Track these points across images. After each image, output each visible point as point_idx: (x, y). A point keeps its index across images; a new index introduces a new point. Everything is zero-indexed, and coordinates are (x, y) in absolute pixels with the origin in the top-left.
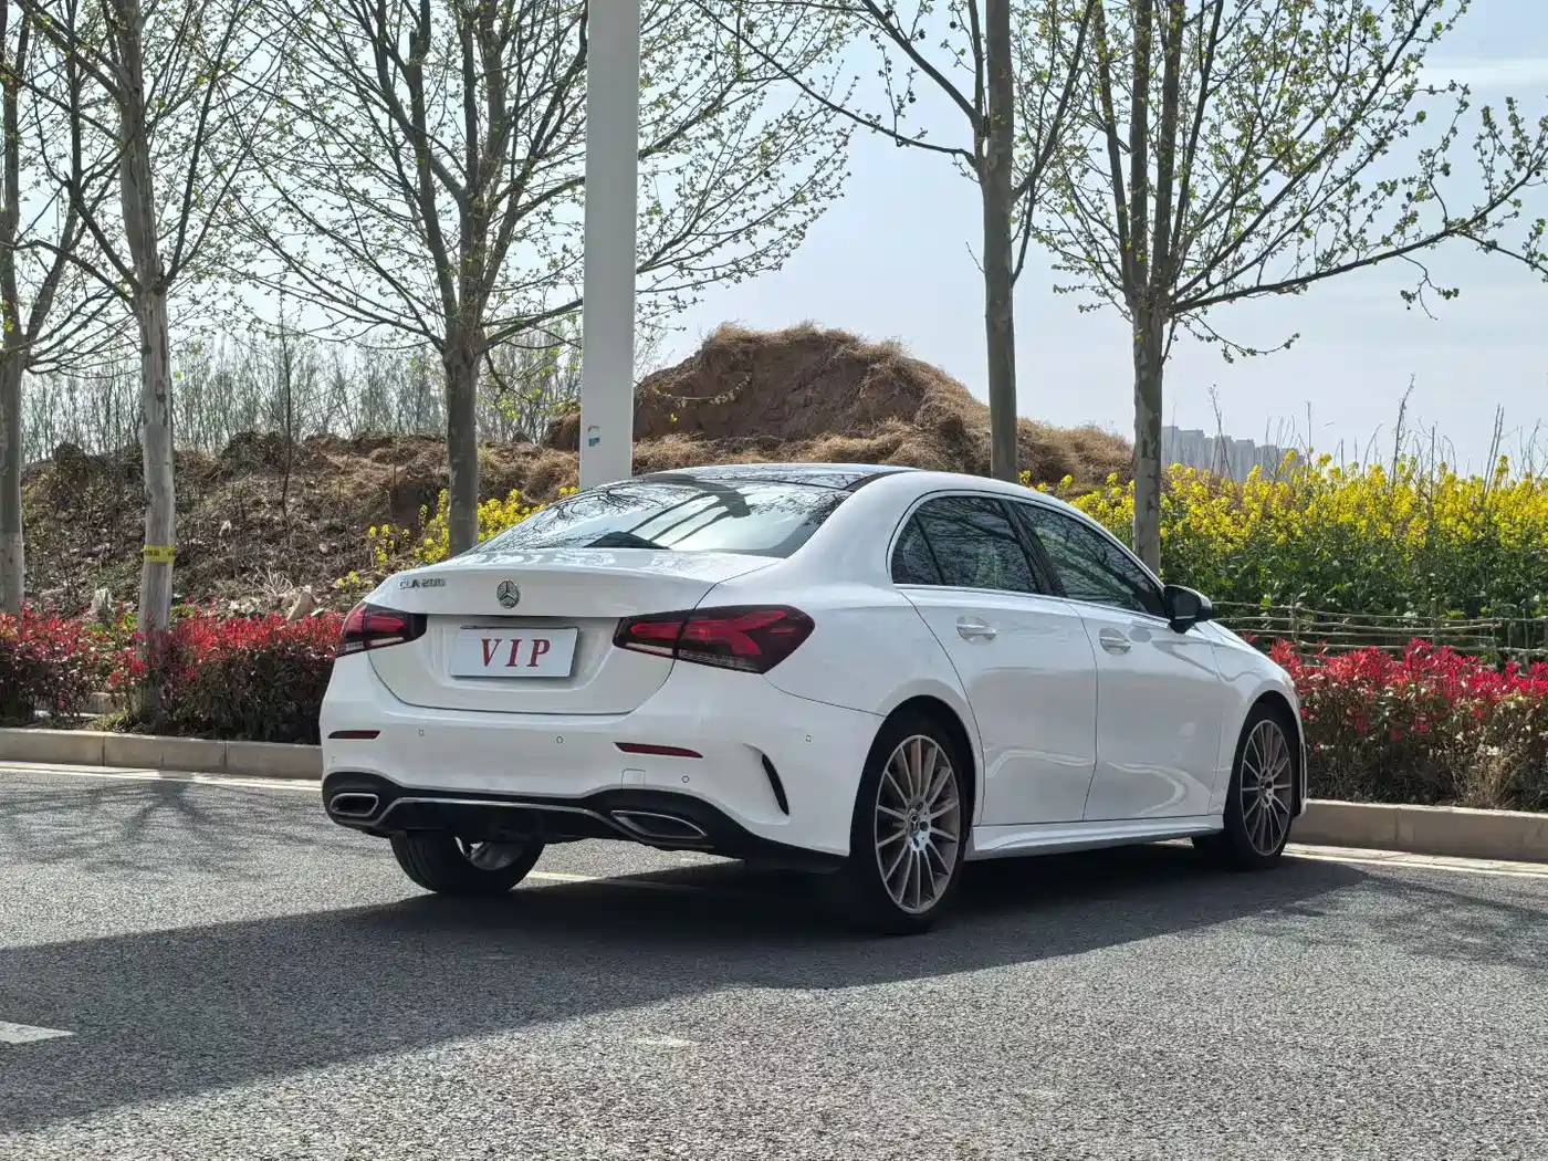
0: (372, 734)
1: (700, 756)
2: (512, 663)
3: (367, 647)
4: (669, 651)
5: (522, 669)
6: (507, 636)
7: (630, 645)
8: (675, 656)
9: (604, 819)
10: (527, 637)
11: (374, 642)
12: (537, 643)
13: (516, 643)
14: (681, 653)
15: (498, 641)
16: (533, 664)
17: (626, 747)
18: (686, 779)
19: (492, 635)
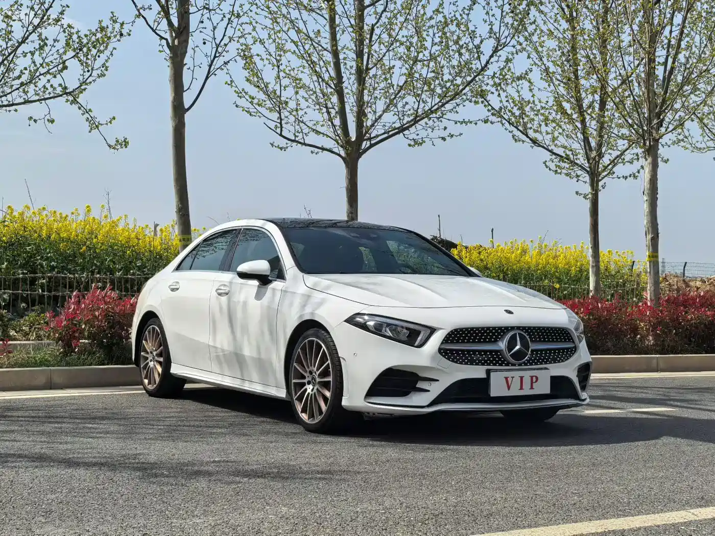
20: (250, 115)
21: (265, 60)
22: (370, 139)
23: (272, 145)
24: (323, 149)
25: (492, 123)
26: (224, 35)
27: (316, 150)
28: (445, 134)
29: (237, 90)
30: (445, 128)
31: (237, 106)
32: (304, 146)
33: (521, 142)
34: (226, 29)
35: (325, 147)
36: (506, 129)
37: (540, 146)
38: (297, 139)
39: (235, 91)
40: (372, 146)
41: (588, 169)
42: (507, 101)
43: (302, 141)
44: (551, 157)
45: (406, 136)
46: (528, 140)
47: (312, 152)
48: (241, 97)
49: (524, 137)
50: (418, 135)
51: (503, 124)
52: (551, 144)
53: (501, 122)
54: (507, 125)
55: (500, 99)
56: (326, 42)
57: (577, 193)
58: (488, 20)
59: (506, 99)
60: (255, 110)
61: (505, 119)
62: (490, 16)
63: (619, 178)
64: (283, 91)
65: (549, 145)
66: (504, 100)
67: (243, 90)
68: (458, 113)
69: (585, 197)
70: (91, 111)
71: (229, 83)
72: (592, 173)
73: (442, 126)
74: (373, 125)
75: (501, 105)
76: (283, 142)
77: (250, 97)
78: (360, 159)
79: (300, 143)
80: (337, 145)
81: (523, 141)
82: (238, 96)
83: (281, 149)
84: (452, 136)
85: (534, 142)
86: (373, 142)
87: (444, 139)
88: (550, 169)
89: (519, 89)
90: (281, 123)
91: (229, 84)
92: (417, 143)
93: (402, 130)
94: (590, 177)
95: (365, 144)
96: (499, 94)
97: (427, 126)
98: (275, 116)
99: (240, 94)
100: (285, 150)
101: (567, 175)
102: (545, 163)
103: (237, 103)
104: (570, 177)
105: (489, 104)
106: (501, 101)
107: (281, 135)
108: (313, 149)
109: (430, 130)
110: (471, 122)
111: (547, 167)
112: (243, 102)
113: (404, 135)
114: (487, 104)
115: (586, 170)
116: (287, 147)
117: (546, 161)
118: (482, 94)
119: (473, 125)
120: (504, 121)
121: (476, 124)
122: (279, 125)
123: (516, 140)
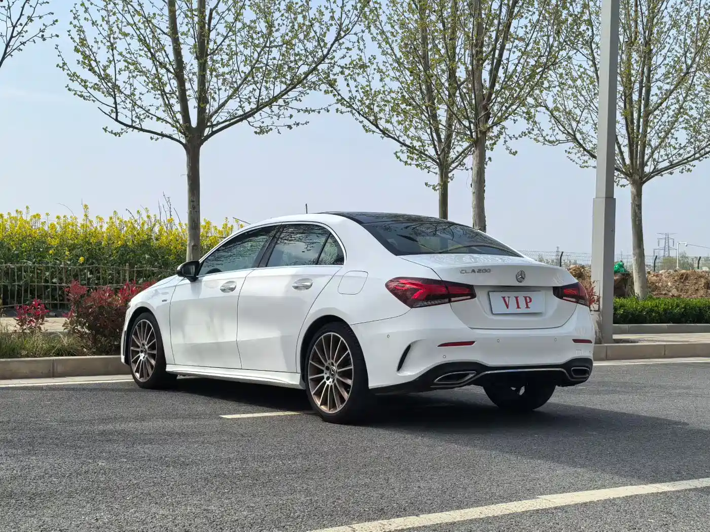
0: (471, 343)
2: (518, 307)
3: (450, 301)
4: (574, 300)
5: (523, 309)
6: (513, 295)
7: (564, 298)
8: (577, 302)
9: (567, 374)
10: (521, 296)
11: (453, 299)
12: (525, 298)
13: (517, 298)
15: (509, 298)
16: (527, 307)
17: (576, 341)
19: (506, 295)
20: (84, 99)
21: (100, 43)
22: (212, 126)
23: (105, 130)
24: (163, 135)
25: (342, 113)
26: (21, 15)
27: (156, 136)
28: (291, 122)
29: (70, 73)
30: (291, 116)
31: (69, 90)
32: (141, 132)
33: (371, 133)
34: (23, 8)
35: (164, 133)
36: (357, 119)
37: (389, 136)
38: (134, 125)
39: (68, 74)
40: (213, 133)
41: (438, 161)
42: (357, 91)
43: (139, 126)
44: (401, 148)
45: (251, 123)
46: (378, 130)
47: (152, 138)
48: (73, 81)
49: (373, 128)
50: (263, 122)
51: (353, 114)
52: (402, 134)
53: (351, 112)
54: (357, 114)
55: (349, 89)
56: (164, 25)
57: (426, 184)
58: (329, 7)
59: (356, 89)
60: (88, 94)
61: (354, 109)
62: (332, 3)
63: (467, 170)
64: (117, 75)
65: (399, 136)
66: (354, 90)
67: (75, 73)
68: (301, 101)
69: (434, 189)
71: (61, 65)
72: (441, 165)
73: (287, 113)
74: (216, 112)
75: (350, 95)
76: (118, 127)
77: (82, 80)
78: (202, 146)
79: (137, 128)
80: (176, 132)
81: (374, 132)
82: (70, 79)
83: (115, 134)
84: (298, 124)
85: (385, 132)
86: (215, 129)
87: (290, 127)
88: (400, 160)
89: (370, 79)
90: (116, 108)
91: (60, 67)
92: (262, 131)
93: (245, 116)
94: (440, 169)
95: (207, 131)
96: (348, 84)
97: (273, 113)
98: (110, 101)
99: (73, 76)
100: (119, 136)
101: (417, 165)
102: (396, 153)
103: (70, 86)
104: (421, 168)
105: (339, 94)
106: (350, 91)
107: (116, 120)
108: (152, 135)
109: (275, 118)
110: (314, 111)
111: (398, 157)
112: (76, 86)
113: (249, 122)
114: (336, 93)
115: (436, 162)
116: (122, 133)
117: (397, 152)
118: (332, 84)
119: (316, 113)
120: (354, 111)
121: (319, 112)
122: (114, 110)
123: (366, 130)
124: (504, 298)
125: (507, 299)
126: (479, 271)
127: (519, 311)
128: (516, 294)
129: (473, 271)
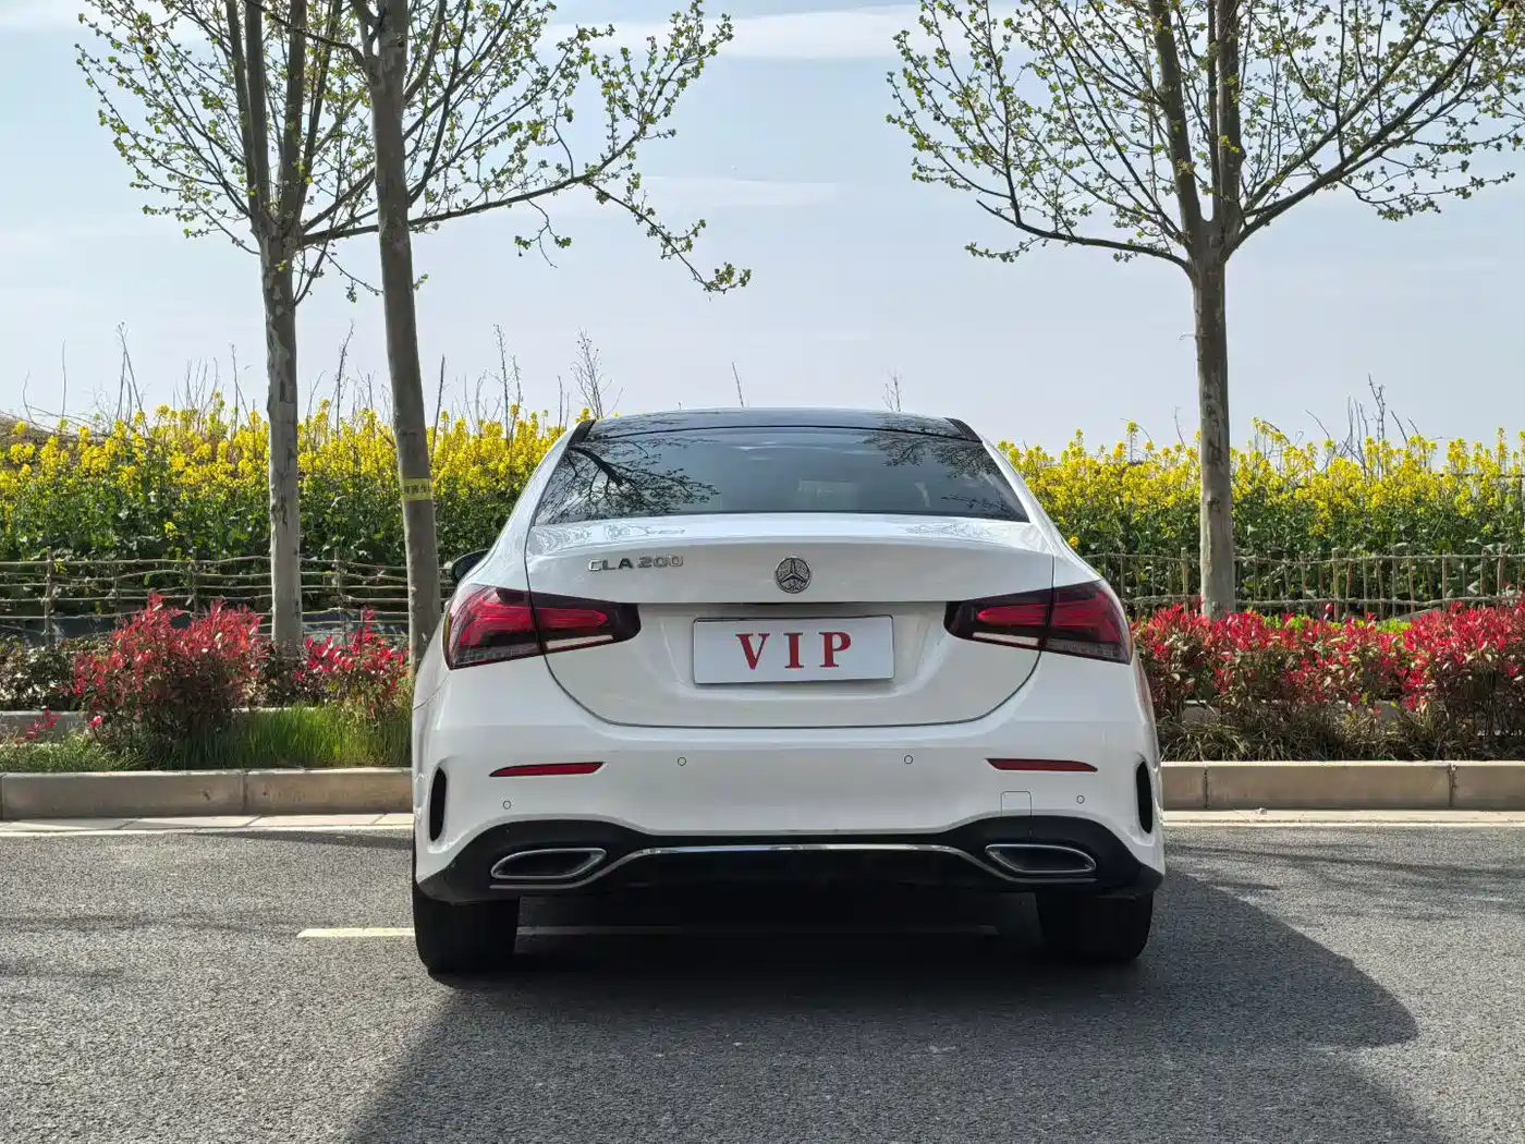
0: (589, 768)
1: (1094, 769)
2: (794, 663)
3: (543, 651)
4: (1033, 641)
5: (811, 670)
6: (778, 631)
7: (976, 635)
8: (1041, 647)
9: (977, 862)
10: (810, 630)
11: (551, 645)
12: (828, 637)
13: (794, 639)
14: (1053, 643)
15: (764, 636)
16: (829, 662)
17: (1002, 764)
18: (1081, 799)
19: (754, 628)
24: (1134, 248)
45: (1364, 196)
47: (1117, 258)
50: (1392, 188)
70: (653, 214)
78: (1229, 261)
87: (1465, 193)
90: (1012, 197)
100: (1011, 260)
107: (1019, 224)
124: (745, 639)
125: (755, 644)
126: (646, 563)
127: (795, 675)
128: (792, 626)
129: (625, 563)
